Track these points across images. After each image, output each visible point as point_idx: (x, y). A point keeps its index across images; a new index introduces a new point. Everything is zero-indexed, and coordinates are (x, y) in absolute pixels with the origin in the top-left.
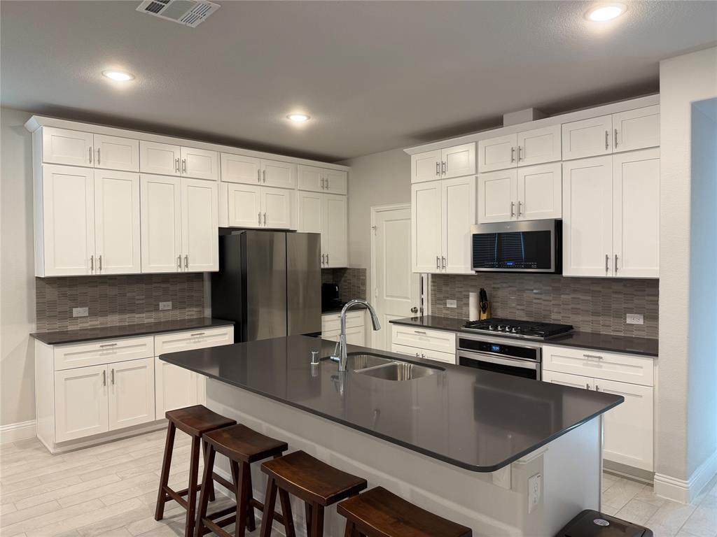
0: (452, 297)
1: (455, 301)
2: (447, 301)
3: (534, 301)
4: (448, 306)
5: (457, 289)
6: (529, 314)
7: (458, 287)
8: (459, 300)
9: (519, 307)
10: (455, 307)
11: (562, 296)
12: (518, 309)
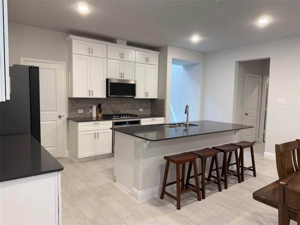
0: (81, 108)
1: (83, 110)
2: (78, 110)
3: (115, 107)
4: (79, 112)
5: (83, 105)
6: (113, 111)
7: (84, 104)
8: (84, 109)
9: (110, 110)
10: (83, 112)
11: (124, 105)
12: (110, 111)
